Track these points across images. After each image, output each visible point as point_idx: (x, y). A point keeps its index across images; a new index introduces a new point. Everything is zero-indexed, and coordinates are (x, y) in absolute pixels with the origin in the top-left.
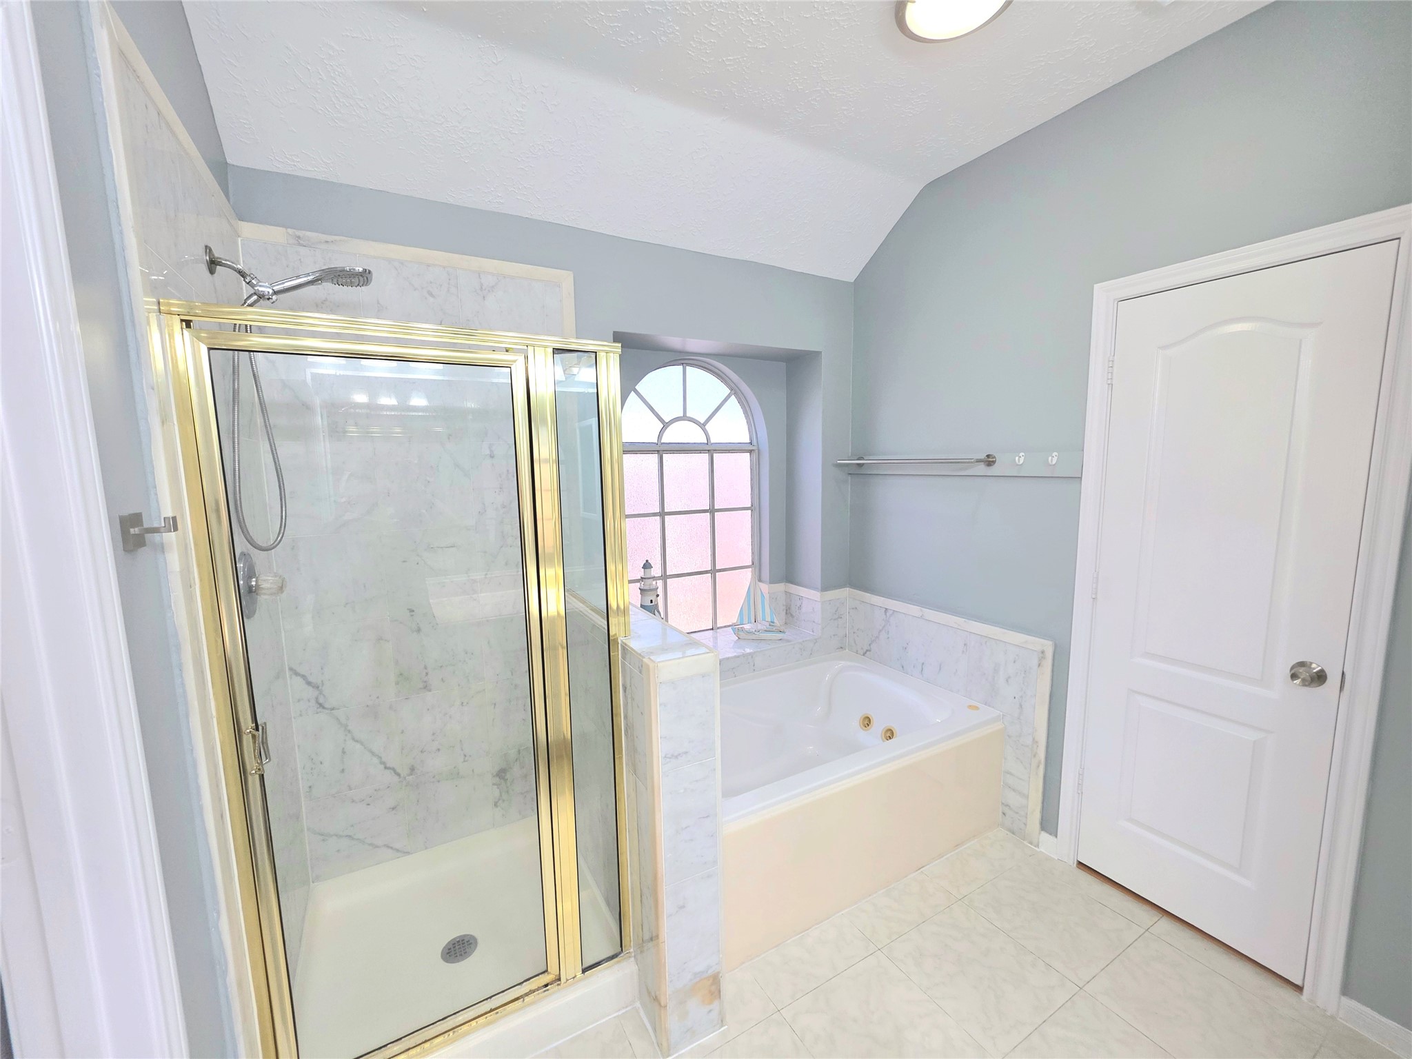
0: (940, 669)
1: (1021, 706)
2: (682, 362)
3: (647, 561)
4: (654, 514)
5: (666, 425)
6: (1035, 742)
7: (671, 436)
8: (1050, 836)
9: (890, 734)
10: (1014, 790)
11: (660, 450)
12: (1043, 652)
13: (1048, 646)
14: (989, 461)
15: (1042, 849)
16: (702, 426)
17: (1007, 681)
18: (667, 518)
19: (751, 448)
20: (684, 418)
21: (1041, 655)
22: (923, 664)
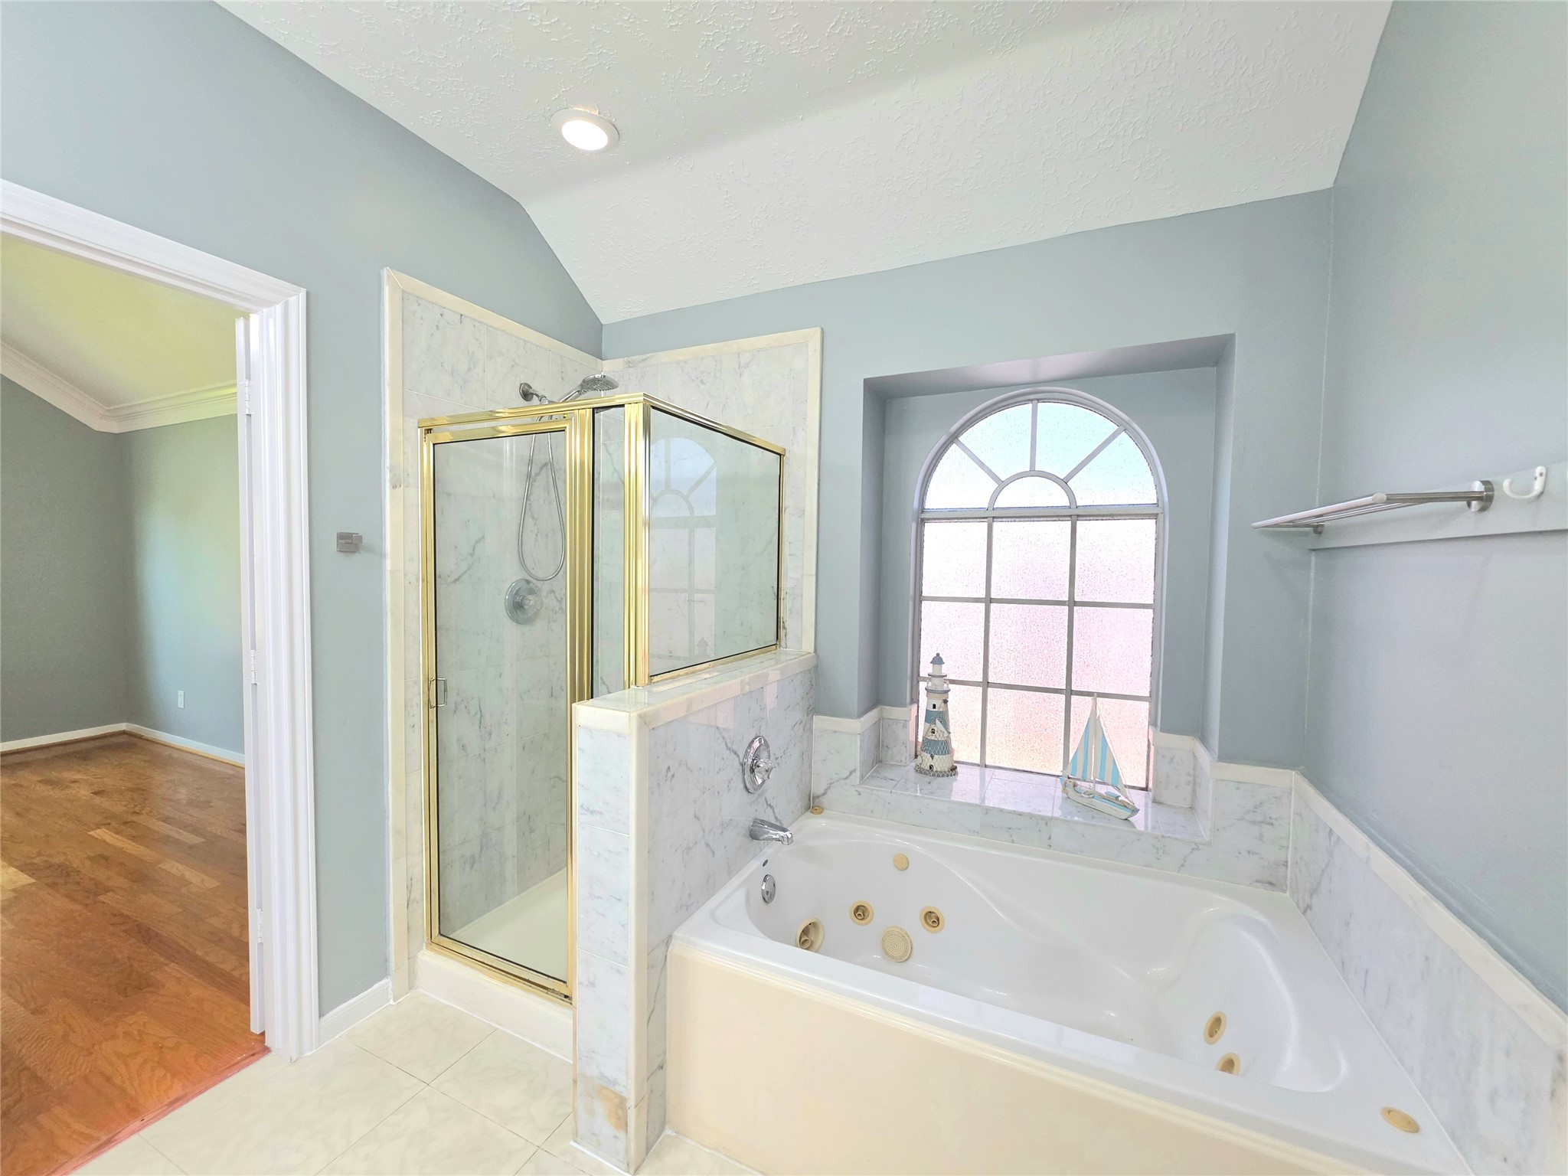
2: (1032, 397)
3: (938, 655)
4: (977, 600)
5: (1002, 485)
7: (1009, 499)
9: (1229, 1065)
11: (991, 516)
16: (1064, 483)
18: (993, 606)
19: (1156, 510)
20: (1033, 472)
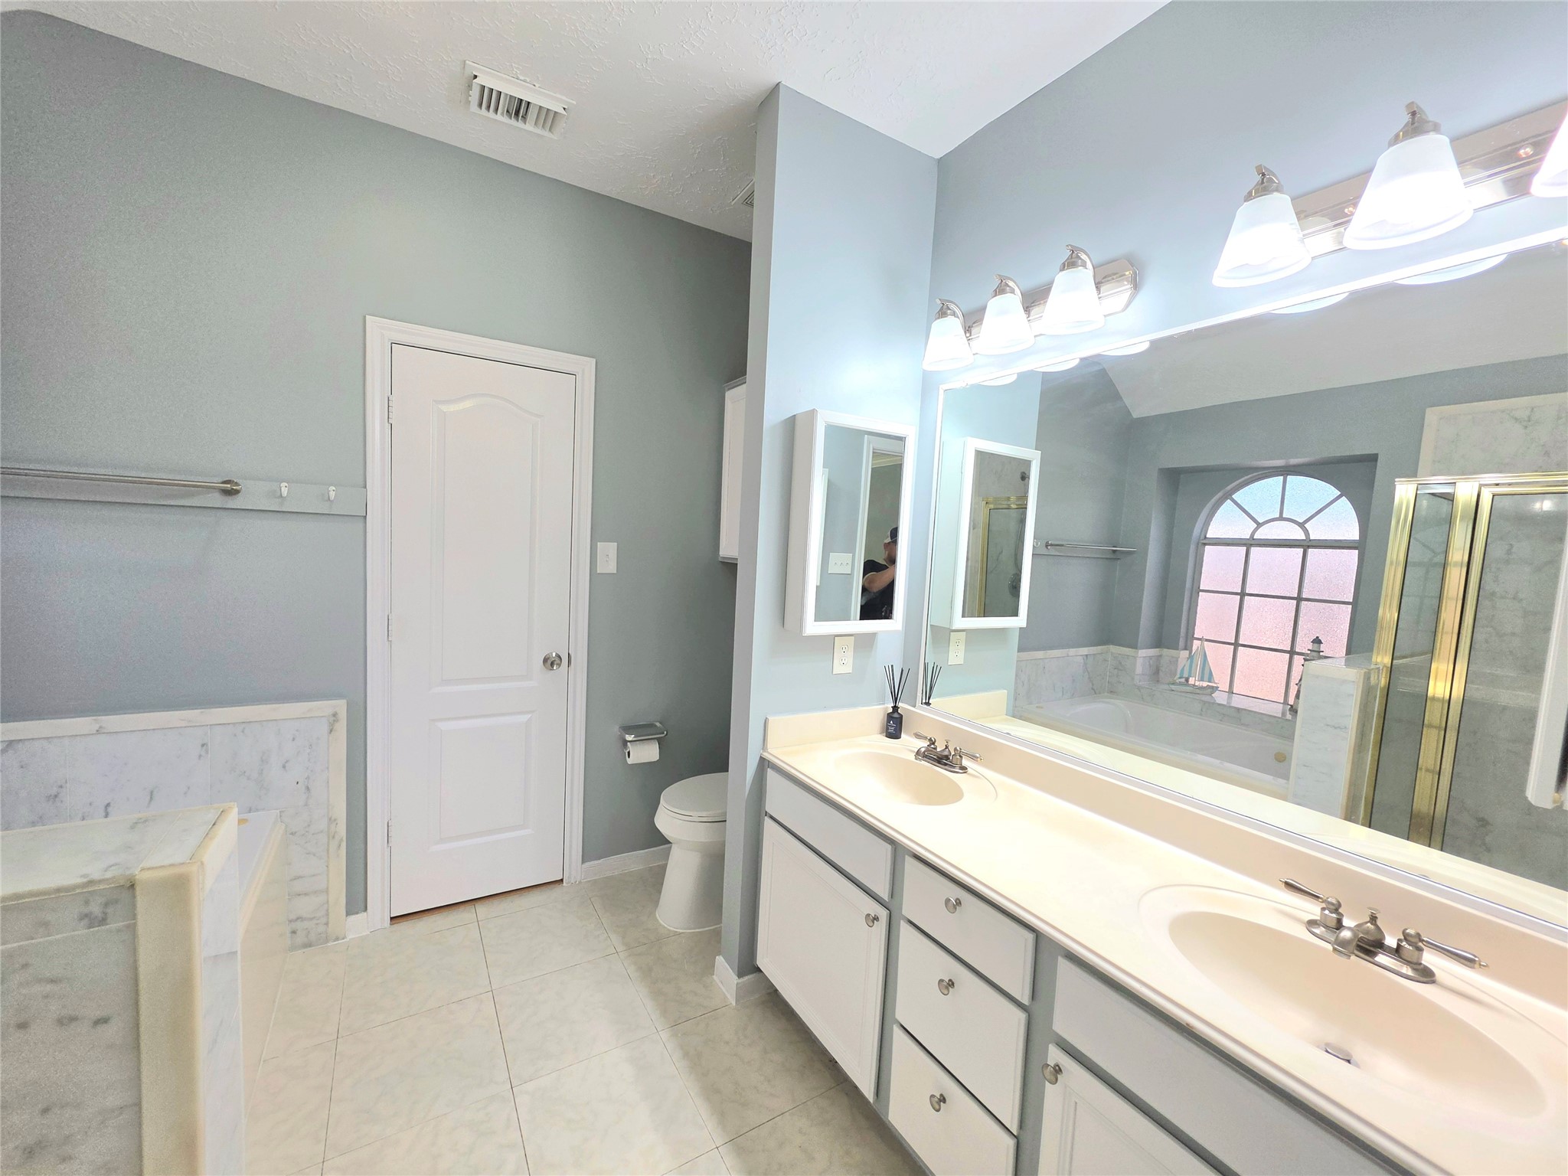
0: (151, 798)
1: (308, 788)
6: (331, 820)
8: (358, 915)
10: (306, 894)
12: (335, 715)
13: (340, 706)
14: (230, 491)
15: (350, 936)
17: (284, 767)
21: (332, 719)
22: (108, 805)
